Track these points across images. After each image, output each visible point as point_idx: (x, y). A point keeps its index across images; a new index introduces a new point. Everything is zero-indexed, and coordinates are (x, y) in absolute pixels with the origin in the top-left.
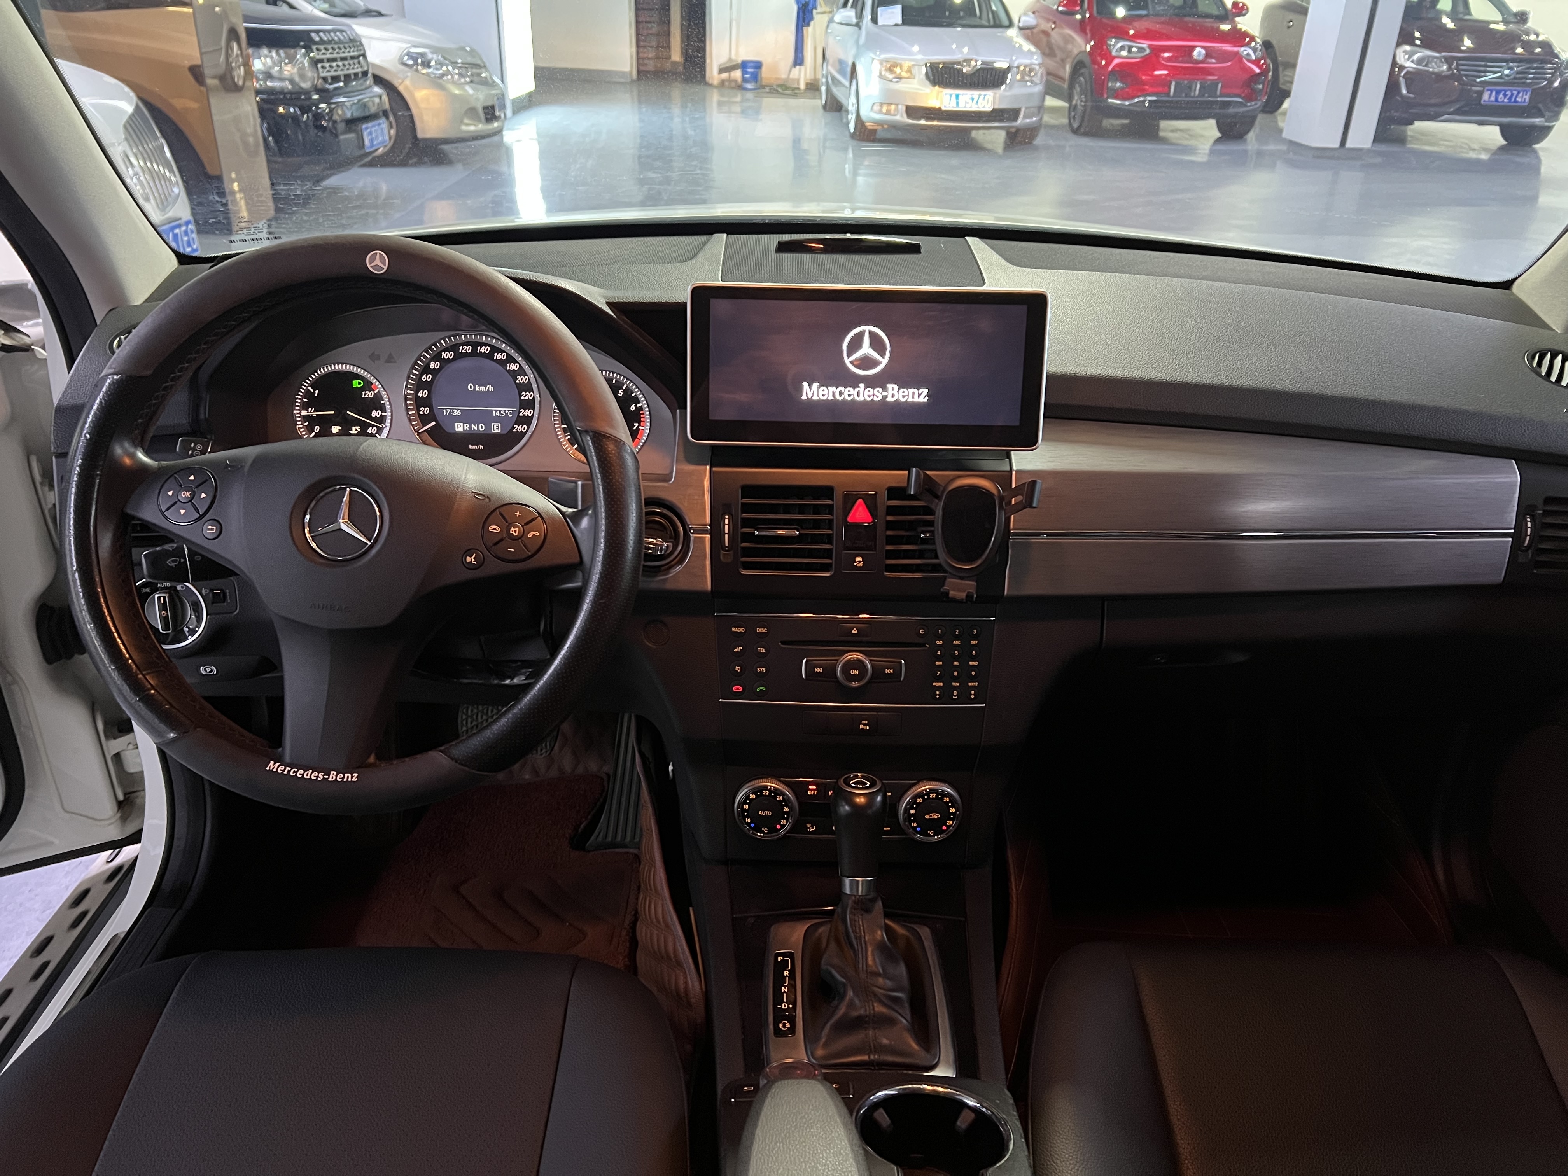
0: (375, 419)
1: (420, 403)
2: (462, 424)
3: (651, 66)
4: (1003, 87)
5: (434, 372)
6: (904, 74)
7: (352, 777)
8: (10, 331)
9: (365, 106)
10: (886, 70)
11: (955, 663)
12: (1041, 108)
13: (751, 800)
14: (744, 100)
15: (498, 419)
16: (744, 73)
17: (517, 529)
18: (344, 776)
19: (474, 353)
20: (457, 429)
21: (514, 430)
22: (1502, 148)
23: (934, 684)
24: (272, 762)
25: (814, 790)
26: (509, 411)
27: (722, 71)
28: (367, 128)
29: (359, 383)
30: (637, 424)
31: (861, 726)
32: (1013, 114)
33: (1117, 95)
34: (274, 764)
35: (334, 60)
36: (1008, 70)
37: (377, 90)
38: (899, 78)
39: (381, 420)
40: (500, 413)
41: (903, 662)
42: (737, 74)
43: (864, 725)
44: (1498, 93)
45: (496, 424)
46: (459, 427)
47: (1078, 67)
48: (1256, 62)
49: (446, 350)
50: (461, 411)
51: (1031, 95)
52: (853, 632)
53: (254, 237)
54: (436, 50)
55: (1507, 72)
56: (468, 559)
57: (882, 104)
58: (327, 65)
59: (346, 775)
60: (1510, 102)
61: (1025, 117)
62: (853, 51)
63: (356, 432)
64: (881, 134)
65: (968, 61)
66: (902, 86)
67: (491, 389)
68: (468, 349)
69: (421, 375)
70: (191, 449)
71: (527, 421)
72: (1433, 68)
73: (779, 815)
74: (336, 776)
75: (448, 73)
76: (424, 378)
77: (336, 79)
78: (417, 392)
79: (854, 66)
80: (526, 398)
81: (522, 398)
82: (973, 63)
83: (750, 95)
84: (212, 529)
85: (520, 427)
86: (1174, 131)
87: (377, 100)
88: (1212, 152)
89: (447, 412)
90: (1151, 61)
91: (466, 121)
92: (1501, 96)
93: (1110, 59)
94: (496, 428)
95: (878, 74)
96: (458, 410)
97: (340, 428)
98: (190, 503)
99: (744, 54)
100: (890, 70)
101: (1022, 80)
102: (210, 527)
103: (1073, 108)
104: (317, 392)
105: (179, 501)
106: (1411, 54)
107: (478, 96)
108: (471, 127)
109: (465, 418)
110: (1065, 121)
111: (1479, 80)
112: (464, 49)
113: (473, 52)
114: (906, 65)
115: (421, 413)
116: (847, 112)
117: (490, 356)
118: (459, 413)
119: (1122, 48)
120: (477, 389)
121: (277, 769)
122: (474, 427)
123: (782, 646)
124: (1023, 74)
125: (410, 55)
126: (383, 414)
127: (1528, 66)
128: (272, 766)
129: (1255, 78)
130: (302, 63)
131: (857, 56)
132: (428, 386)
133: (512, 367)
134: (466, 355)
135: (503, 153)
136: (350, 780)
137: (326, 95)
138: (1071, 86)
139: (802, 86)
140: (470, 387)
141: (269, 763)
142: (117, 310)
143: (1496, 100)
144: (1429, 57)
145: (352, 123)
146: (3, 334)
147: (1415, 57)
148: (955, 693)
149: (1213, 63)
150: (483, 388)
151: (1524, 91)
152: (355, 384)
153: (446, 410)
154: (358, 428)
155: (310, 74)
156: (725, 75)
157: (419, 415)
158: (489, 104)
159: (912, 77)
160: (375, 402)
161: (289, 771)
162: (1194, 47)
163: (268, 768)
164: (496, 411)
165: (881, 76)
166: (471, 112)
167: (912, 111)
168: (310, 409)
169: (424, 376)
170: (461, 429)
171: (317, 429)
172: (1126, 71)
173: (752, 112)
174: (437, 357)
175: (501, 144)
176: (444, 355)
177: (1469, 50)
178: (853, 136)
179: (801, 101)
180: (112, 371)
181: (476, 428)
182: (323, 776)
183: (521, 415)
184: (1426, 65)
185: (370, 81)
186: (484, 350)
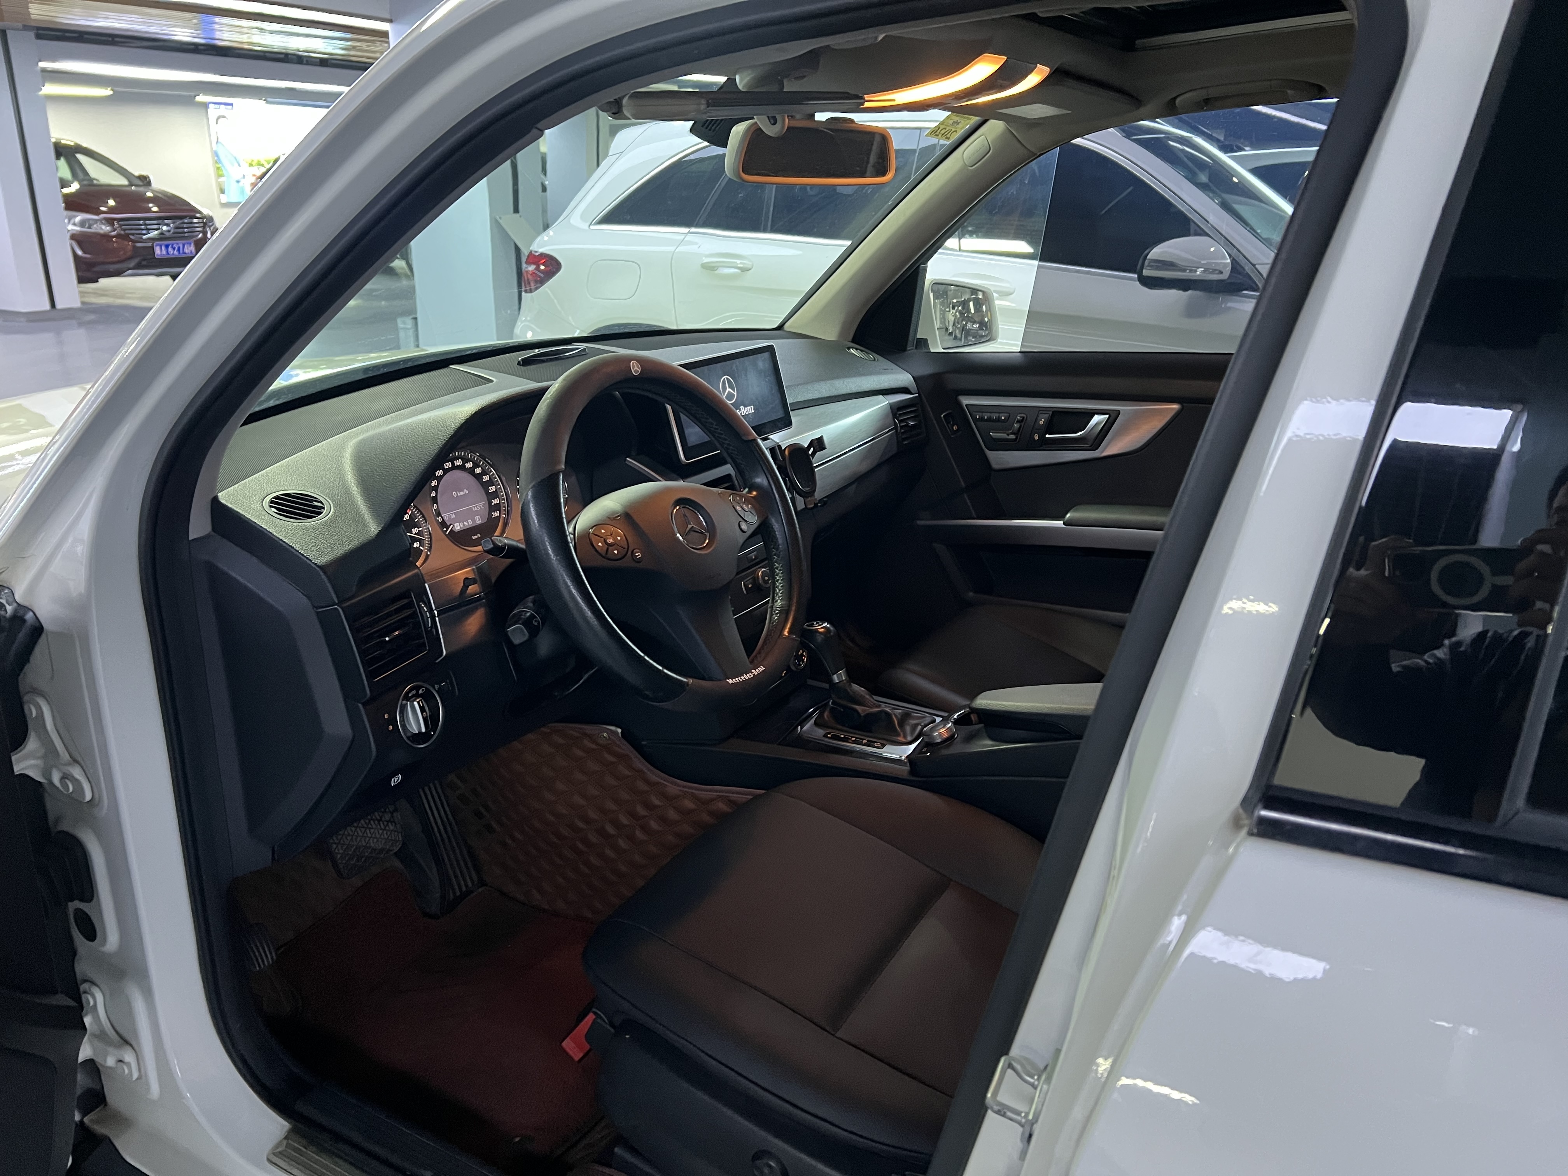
2: (458, 524)
5: (436, 488)
15: (477, 513)
19: (453, 467)
21: (493, 517)
26: (482, 504)
40: (478, 508)
45: (478, 517)
46: (458, 527)
55: (165, 228)
60: (179, 253)
67: (467, 492)
68: (449, 465)
71: (498, 507)
72: (97, 230)
80: (492, 491)
84: (638, 555)
85: (495, 513)
92: (170, 249)
94: (478, 520)
96: (453, 514)
98: (616, 545)
105: (609, 546)
109: (459, 518)
111: (144, 237)
117: (463, 467)
120: (459, 495)
121: (732, 682)
122: (466, 524)
127: (181, 222)
132: (435, 500)
133: (478, 471)
134: (449, 470)
140: (456, 494)
143: (168, 253)
144: (89, 220)
150: (462, 493)
151: (188, 243)
161: (736, 680)
164: (474, 508)
169: (432, 493)
174: (433, 476)
176: (437, 473)
181: (468, 524)
183: (493, 504)
186: (458, 463)
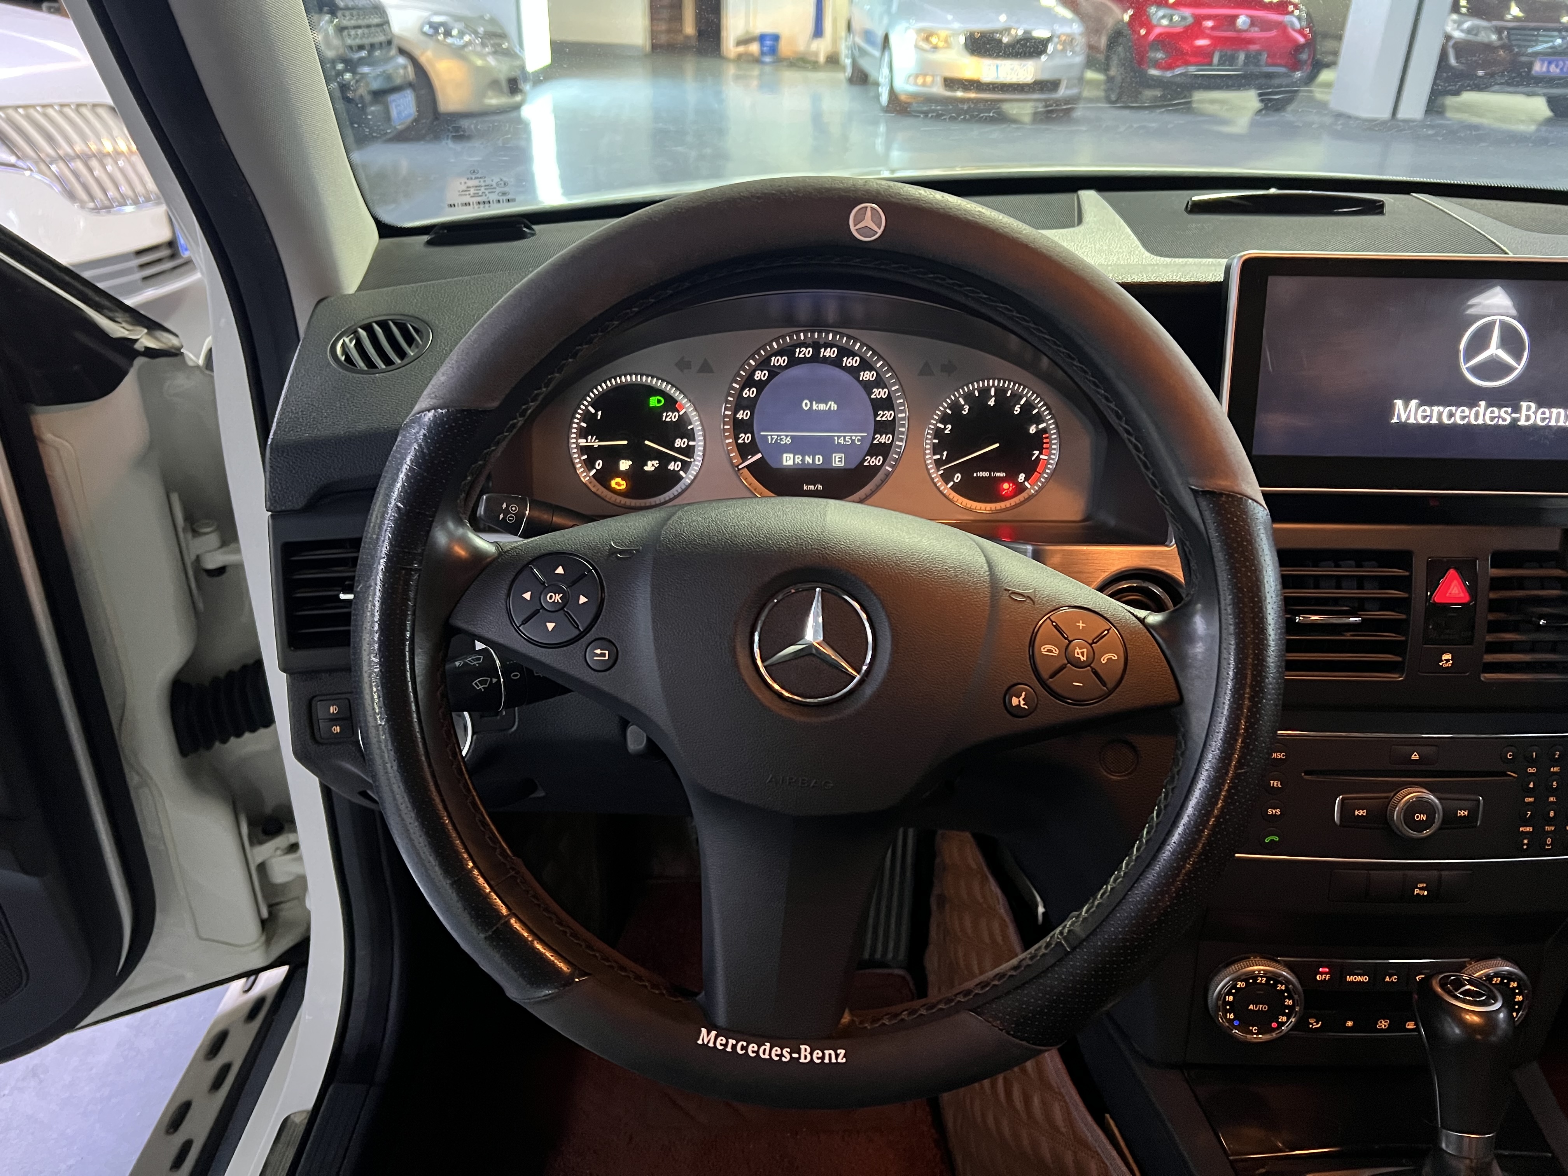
0: (679, 450)
1: (739, 426)
2: (792, 456)
3: (663, 39)
4: (1044, 58)
5: (761, 385)
6: (941, 44)
7: (837, 1056)
8: (154, 329)
9: (389, 77)
10: (923, 40)
11: (1551, 799)
12: (1081, 80)
13: (1238, 990)
14: (761, 75)
15: (840, 448)
16: (762, 45)
17: (1085, 650)
18: (824, 1054)
19: (815, 358)
20: (784, 463)
21: (866, 464)
22: (1548, 122)
23: (1521, 829)
24: (704, 1031)
25: (1326, 973)
26: (857, 436)
27: (739, 43)
28: (394, 101)
29: (659, 401)
30: (1037, 453)
31: (1416, 891)
32: (1054, 85)
33: (1157, 65)
34: (708, 1034)
35: (359, 27)
36: (1049, 40)
37: (401, 60)
38: (935, 48)
39: (689, 451)
40: (845, 440)
41: (1481, 798)
42: (754, 48)
43: (1421, 889)
44: (1550, 63)
45: (838, 455)
46: (789, 460)
47: (1116, 37)
48: (1301, 32)
49: (780, 353)
50: (792, 437)
51: (1071, 66)
52: (1413, 757)
53: (484, 199)
54: (458, 19)
55: (1559, 41)
56: (1015, 701)
57: (917, 76)
58: (353, 32)
59: (827, 1052)
60: (1561, 72)
61: (1067, 87)
62: (885, 21)
63: (653, 469)
64: (915, 107)
65: (1008, 30)
66: (939, 57)
67: (834, 406)
68: (808, 352)
69: (742, 389)
70: (502, 511)
71: (883, 450)
72: (1483, 37)
73: (1277, 1009)
74: (811, 1053)
75: (469, 43)
76: (746, 393)
77: (361, 47)
78: (736, 412)
79: (886, 38)
80: (884, 419)
81: (878, 419)
82: (1013, 32)
83: (768, 69)
84: (603, 655)
85: (873, 459)
86: (1213, 102)
87: (401, 71)
88: (1253, 124)
89: (772, 439)
90: (1195, 29)
91: (490, 93)
92: (1553, 66)
93: (1150, 27)
94: (838, 461)
95: (914, 43)
96: (787, 436)
97: (630, 463)
98: (562, 611)
99: (762, 27)
100: (927, 39)
101: (1064, 50)
102: (598, 651)
103: (1110, 80)
104: (600, 413)
105: (543, 607)
106: (1459, 24)
107: (499, 67)
108: (494, 101)
109: (796, 447)
110: (1101, 94)
111: (1529, 50)
112: (482, 17)
113: (493, 21)
114: (943, 34)
115: (740, 441)
116: (877, 84)
117: (836, 362)
118: (788, 441)
119: (1163, 17)
120: (815, 407)
121: (715, 1043)
122: (809, 460)
123: (1307, 777)
124: (1064, 43)
125: (432, 25)
126: (691, 443)
128: (706, 1037)
129: (1299, 48)
130: (327, 30)
131: (891, 24)
132: (750, 405)
133: (867, 376)
134: (805, 360)
135: (521, 128)
136: (834, 1061)
137: (351, 65)
138: (1108, 58)
139: (822, 59)
140: (806, 405)
141: (700, 1032)
142: (329, 300)
143: (1548, 71)
144: (1476, 26)
145: (379, 95)
146: (147, 334)
147: (1466, 26)
148: (1549, 841)
149: (1255, 33)
150: (822, 407)
152: (653, 402)
153: (772, 436)
154: (656, 463)
155: (336, 42)
156: (741, 49)
157: (738, 445)
158: (513, 74)
159: (948, 45)
160: (681, 428)
161: (734, 1047)
162: (1236, 17)
163: (700, 1042)
164: (839, 437)
165: (917, 47)
166: (494, 84)
167: (950, 83)
168: (590, 437)
169: (746, 391)
170: (790, 463)
171: (599, 464)
172: (1168, 41)
173: (770, 86)
174: (764, 364)
175: (519, 121)
176: (774, 361)
177: (1516, 19)
178: (887, 110)
179: (821, 75)
180: (432, 402)
181: (811, 462)
182: (790, 1053)
183: (875, 442)
184: (1476, 35)
185: (393, 52)
186: (829, 353)
